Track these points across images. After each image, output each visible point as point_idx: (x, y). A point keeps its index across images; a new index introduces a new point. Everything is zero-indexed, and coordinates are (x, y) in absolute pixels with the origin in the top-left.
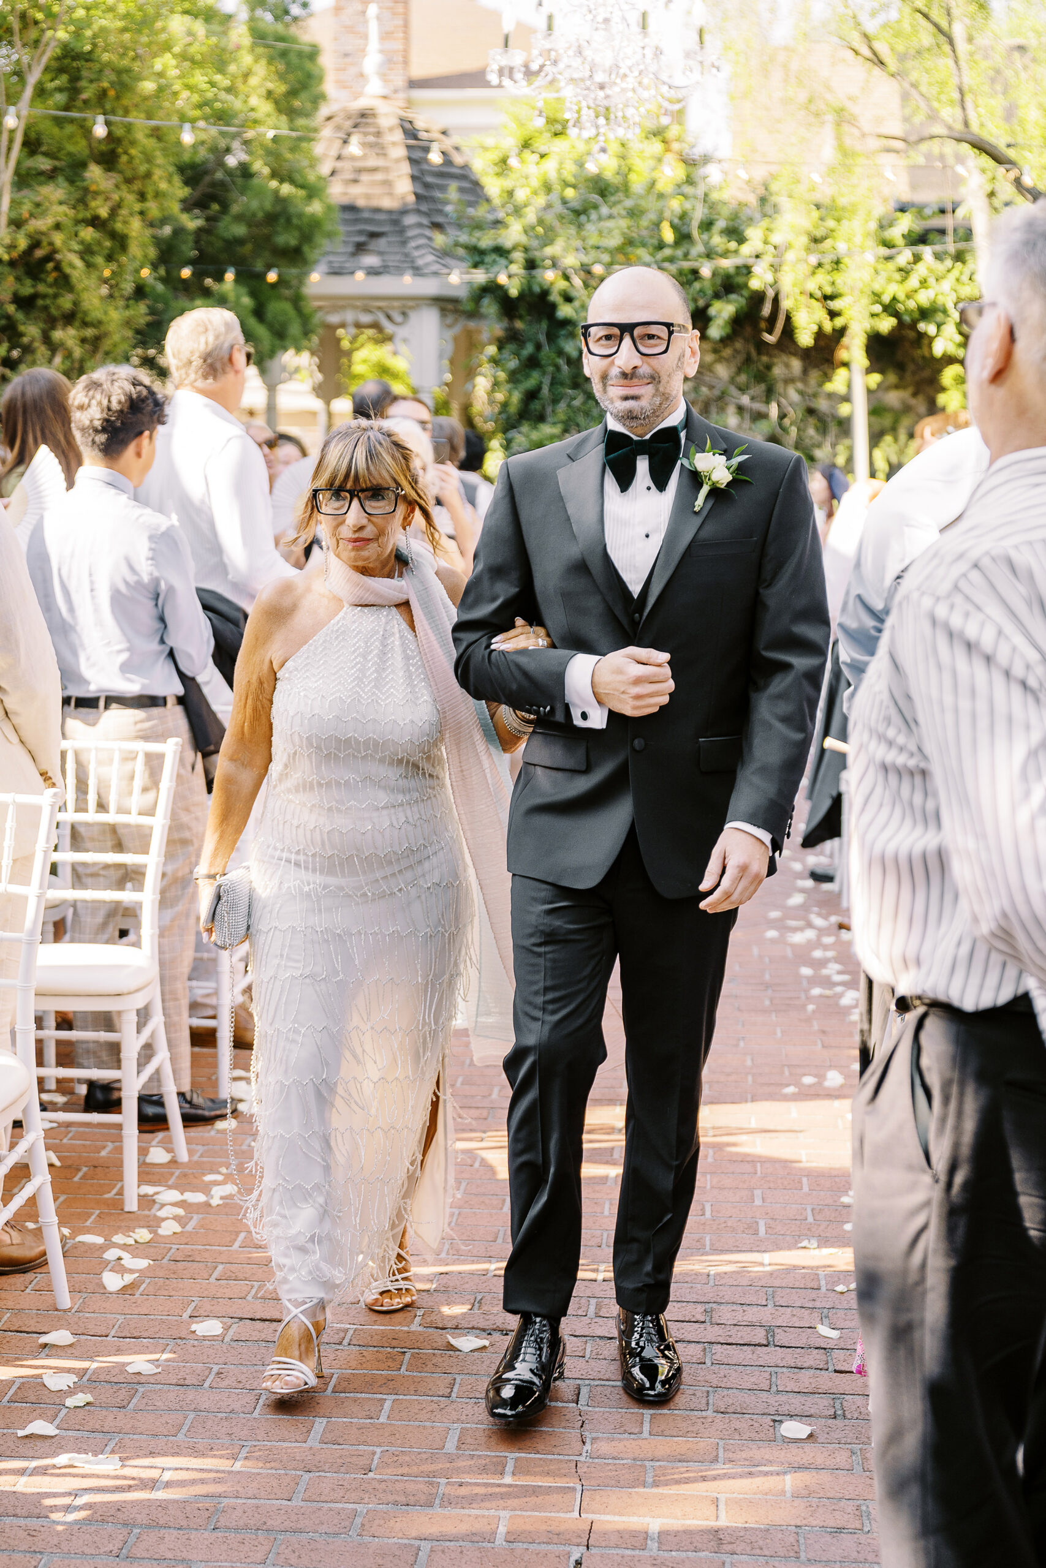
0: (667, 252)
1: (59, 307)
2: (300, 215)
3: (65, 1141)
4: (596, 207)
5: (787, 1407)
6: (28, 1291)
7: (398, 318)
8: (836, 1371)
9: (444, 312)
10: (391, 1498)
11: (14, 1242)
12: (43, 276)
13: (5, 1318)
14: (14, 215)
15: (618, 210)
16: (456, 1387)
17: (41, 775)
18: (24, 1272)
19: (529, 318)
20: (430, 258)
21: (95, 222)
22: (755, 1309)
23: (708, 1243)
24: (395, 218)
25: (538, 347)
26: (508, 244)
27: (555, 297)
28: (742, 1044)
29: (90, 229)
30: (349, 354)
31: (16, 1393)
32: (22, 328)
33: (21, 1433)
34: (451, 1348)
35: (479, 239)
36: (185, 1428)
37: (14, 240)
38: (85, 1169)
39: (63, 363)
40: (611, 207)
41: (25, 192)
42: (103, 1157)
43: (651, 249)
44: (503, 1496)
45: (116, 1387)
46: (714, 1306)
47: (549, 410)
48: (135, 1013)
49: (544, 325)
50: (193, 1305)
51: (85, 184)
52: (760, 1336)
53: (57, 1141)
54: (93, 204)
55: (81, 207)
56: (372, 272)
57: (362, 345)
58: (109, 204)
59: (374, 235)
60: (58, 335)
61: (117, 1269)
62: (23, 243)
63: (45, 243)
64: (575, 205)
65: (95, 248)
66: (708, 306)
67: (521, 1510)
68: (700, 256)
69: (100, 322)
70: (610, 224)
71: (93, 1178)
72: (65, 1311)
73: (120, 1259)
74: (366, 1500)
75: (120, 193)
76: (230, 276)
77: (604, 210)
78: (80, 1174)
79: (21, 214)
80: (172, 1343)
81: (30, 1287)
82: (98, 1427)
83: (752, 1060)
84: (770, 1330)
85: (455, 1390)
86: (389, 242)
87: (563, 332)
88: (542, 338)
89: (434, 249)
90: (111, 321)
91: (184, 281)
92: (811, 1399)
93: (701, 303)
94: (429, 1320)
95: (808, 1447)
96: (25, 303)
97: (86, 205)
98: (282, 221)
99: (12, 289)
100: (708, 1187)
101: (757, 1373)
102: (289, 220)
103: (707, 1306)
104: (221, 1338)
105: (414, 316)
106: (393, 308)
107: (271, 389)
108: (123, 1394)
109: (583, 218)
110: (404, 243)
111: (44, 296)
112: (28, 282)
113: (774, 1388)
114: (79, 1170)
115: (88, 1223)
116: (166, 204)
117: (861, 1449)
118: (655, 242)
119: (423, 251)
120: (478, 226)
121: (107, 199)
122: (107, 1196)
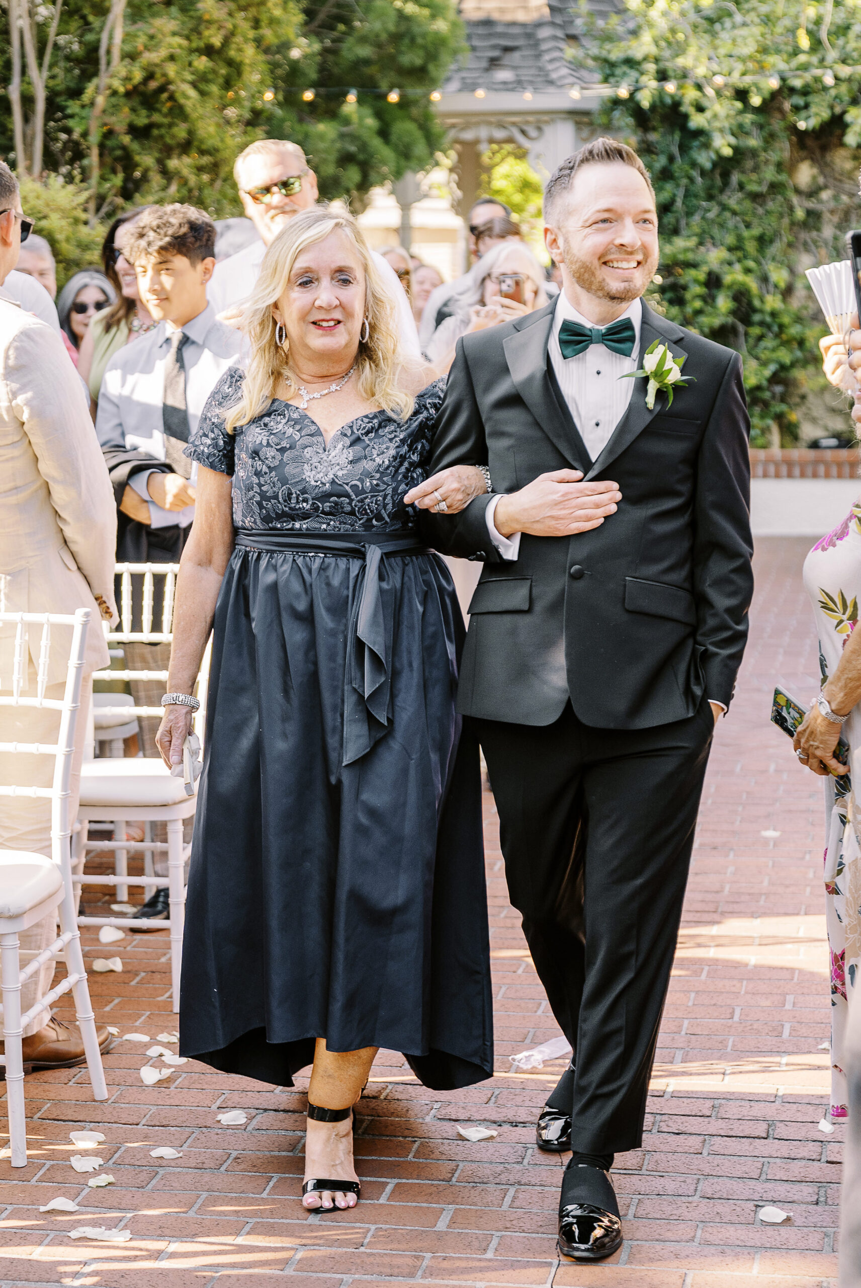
0: (802, 58)
1: (173, 137)
2: (424, 35)
3: (129, 948)
4: (730, 15)
5: (772, 1193)
6: (71, 1083)
7: (533, 133)
8: (828, 1162)
9: (579, 125)
10: (377, 1269)
11: (60, 1039)
12: (158, 106)
13: (46, 1107)
14: (128, 48)
15: (752, 17)
16: (458, 1172)
17: (96, 599)
18: (70, 1067)
19: (661, 130)
20: (564, 71)
21: (209, 51)
22: (762, 1104)
23: (730, 1044)
24: (529, 31)
25: (671, 159)
26: (638, 55)
27: (687, 108)
28: (808, 857)
29: (204, 59)
30: (489, 169)
31: (45, 1174)
32: (137, 158)
33: (43, 1209)
34: (462, 1138)
35: (609, 52)
36: (197, 1206)
37: (130, 72)
38: (143, 974)
39: (178, 191)
40: (744, 15)
41: (140, 25)
42: (163, 963)
43: (785, 56)
44: (481, 1269)
45: (138, 1169)
46: (723, 1102)
47: (683, 222)
48: (181, 822)
49: (677, 136)
50: (223, 1097)
51: (198, 13)
52: (761, 1129)
53: (122, 949)
54: (206, 33)
55: (194, 37)
56: (506, 87)
57: (503, 159)
58: (223, 32)
59: (507, 49)
60: (173, 163)
61: (157, 1064)
62: (138, 76)
63: (158, 75)
64: (708, 13)
65: (210, 76)
66: (844, 112)
67: (496, 1281)
68: (835, 62)
69: (217, 150)
70: (744, 32)
71: (149, 983)
72: (101, 1102)
73: (161, 1055)
74: (353, 1271)
75: (234, 21)
76: (352, 98)
77: (738, 18)
78: (138, 979)
79: (136, 47)
80: (197, 1131)
81: (73, 1080)
82: (115, 1204)
83: (815, 873)
84: (771, 1124)
85: (456, 1175)
86: (523, 57)
87: (696, 143)
88: (675, 150)
89: (566, 61)
90: (227, 148)
91: (311, 104)
92: (798, 1186)
93: (838, 110)
94: (444, 1112)
95: (783, 1230)
96: (139, 133)
97: (199, 33)
98: (406, 41)
99: (127, 121)
100: (743, 992)
101: (750, 1163)
102: (413, 40)
103: (716, 1102)
104: (245, 1127)
105: (548, 130)
106: (527, 123)
107: (405, 207)
108: (144, 1176)
109: (717, 26)
110: (538, 56)
111: (159, 126)
112: (144, 112)
113: (764, 1177)
114: (137, 975)
115: (137, 1024)
116: (281, 31)
117: (835, 1233)
118: (790, 49)
119: (557, 64)
120: (608, 38)
121: (220, 28)
122: (159, 999)
